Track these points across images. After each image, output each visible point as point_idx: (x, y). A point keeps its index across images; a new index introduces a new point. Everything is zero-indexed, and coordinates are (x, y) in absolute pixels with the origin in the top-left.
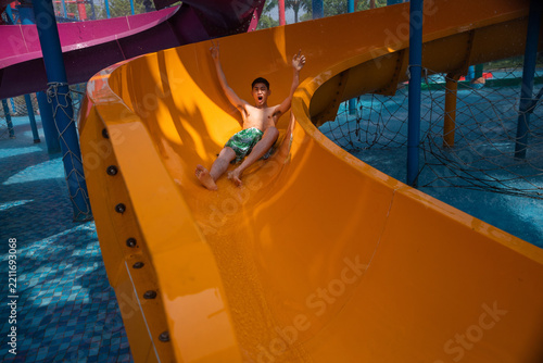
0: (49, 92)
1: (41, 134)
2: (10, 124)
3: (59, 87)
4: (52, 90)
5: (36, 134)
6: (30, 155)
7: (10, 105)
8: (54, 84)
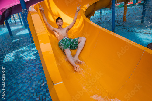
0: (23, 12)
1: (23, 23)
2: (15, 21)
3: (25, 10)
4: (23, 11)
5: (21, 23)
6: (21, 28)
7: (15, 17)
8: (24, 10)
